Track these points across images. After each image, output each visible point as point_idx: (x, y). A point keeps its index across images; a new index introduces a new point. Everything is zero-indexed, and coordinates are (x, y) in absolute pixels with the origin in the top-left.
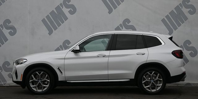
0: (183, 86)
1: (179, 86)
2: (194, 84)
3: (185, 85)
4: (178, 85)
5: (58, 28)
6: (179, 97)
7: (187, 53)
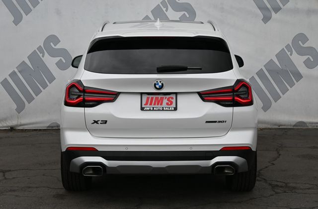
0: (289, 127)
1: (281, 127)
2: (312, 123)
3: (294, 126)
4: (279, 126)
5: (33, 11)
6: (273, 164)
7: (298, 60)
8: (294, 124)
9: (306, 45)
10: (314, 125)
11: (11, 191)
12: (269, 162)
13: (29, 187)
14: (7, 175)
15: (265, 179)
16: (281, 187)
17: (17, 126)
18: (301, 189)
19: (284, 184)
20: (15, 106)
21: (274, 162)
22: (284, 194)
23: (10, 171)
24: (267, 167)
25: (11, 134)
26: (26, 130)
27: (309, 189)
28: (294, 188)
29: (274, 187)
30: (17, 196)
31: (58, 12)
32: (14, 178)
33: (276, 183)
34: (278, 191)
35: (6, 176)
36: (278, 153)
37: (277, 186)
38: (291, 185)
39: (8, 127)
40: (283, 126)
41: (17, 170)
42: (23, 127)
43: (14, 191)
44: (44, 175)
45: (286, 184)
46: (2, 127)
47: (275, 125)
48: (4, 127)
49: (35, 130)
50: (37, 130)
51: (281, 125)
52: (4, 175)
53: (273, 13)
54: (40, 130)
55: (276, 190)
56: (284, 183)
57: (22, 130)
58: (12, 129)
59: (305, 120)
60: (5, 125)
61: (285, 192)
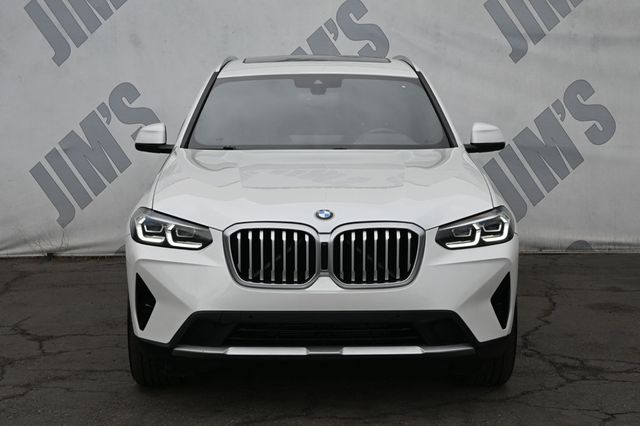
0: (560, 251)
1: (544, 251)
2: (601, 244)
3: (568, 249)
4: (541, 250)
5: (89, 39)
6: (548, 322)
7: (575, 130)
8: (568, 245)
9: (590, 101)
10: (604, 247)
11: (56, 379)
12: (539, 318)
13: (92, 371)
14: (47, 345)
15: (539, 353)
16: (574, 368)
17: (61, 250)
18: (612, 372)
19: (578, 363)
20: (56, 214)
21: (547, 318)
22: (583, 382)
23: (52, 337)
24: (536, 329)
25: (48, 266)
26: (77, 257)
27: (628, 372)
28: (600, 370)
29: (560, 368)
30: (68, 390)
31: (136, 42)
32: (61, 352)
33: (563, 361)
34: (571, 377)
35: (44, 348)
36: (550, 300)
37: (565, 365)
38: (592, 363)
39: (42, 252)
40: (548, 248)
41: (64, 336)
42: (72, 252)
43: (62, 379)
44: (117, 346)
45: (582, 362)
46: (32, 253)
47: (534, 246)
48: (36, 252)
49: (93, 258)
50: (97, 257)
51: (545, 248)
52: (41, 347)
53: (530, 43)
54: (103, 257)
55: (565, 375)
56: (577, 359)
57: (69, 259)
58: (51, 256)
59: (588, 238)
60: (38, 248)
61: (584, 378)
